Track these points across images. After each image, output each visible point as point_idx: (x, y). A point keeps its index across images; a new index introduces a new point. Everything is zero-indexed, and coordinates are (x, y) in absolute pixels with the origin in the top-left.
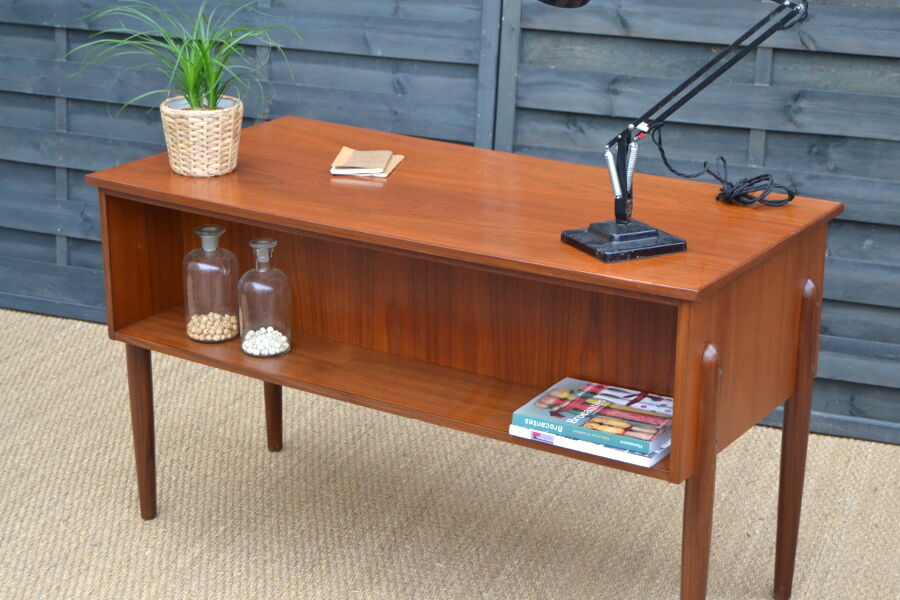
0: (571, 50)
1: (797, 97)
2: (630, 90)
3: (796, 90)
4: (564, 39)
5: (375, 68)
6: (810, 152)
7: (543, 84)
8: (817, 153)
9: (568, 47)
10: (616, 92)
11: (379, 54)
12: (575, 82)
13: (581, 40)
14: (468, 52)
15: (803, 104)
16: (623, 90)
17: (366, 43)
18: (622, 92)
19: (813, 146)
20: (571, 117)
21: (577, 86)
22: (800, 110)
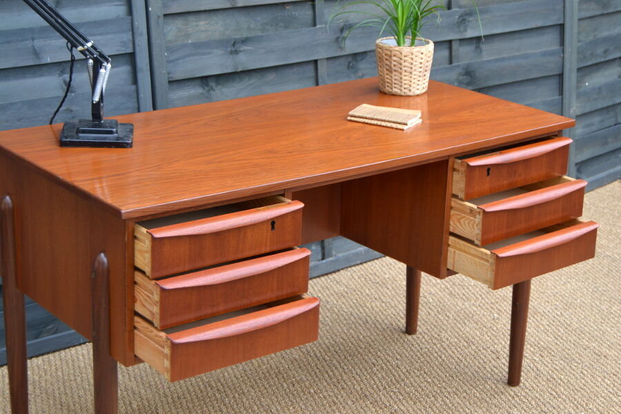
0: (197, 26)
1: (342, 30)
2: (246, 48)
3: (342, 25)
4: (191, 18)
5: (41, 76)
6: (348, 67)
7: (184, 57)
8: (352, 67)
9: (195, 24)
10: (236, 52)
11: (49, 60)
12: (207, 51)
13: (203, 16)
14: (124, 44)
15: (345, 34)
16: (241, 49)
17: (36, 53)
18: (240, 51)
19: (350, 63)
20: (204, 80)
21: (210, 53)
22: (344, 39)
